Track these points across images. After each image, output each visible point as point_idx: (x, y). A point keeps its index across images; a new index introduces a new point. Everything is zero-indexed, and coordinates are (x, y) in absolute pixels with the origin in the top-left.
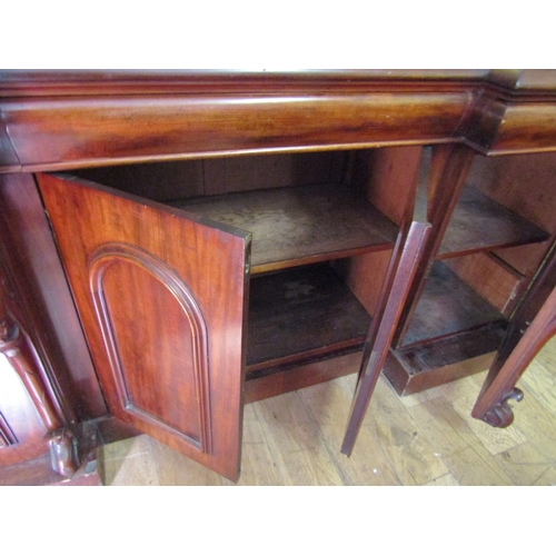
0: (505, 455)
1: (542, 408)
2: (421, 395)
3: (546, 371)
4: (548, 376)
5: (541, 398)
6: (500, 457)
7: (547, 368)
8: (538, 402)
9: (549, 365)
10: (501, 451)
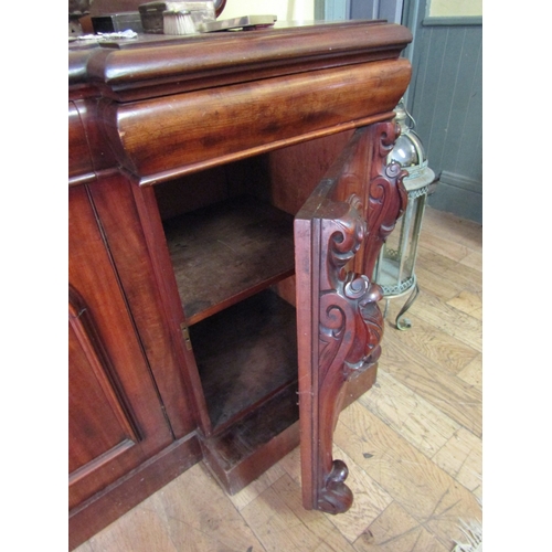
0: (367, 535)
1: (406, 444)
2: (258, 483)
3: (406, 389)
4: (409, 396)
5: (404, 429)
6: (361, 541)
7: (406, 384)
8: (400, 437)
9: (408, 380)
10: (360, 532)
